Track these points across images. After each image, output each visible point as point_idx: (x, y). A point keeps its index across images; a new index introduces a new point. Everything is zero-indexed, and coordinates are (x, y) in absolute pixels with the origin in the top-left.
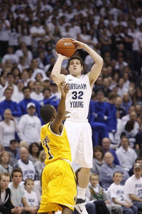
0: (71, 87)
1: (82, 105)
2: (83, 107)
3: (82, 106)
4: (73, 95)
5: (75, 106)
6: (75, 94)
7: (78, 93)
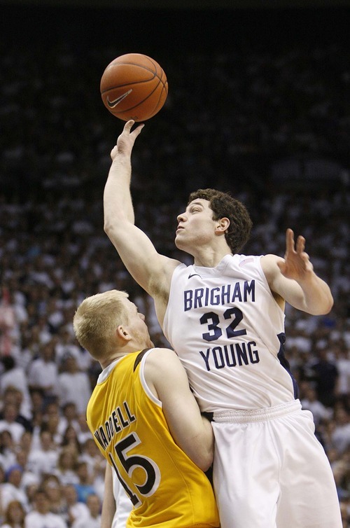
0: (193, 299)
1: (254, 356)
2: (258, 361)
3: (255, 359)
4: (205, 326)
5: (220, 364)
6: (210, 321)
7: (221, 318)
